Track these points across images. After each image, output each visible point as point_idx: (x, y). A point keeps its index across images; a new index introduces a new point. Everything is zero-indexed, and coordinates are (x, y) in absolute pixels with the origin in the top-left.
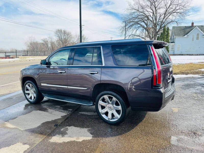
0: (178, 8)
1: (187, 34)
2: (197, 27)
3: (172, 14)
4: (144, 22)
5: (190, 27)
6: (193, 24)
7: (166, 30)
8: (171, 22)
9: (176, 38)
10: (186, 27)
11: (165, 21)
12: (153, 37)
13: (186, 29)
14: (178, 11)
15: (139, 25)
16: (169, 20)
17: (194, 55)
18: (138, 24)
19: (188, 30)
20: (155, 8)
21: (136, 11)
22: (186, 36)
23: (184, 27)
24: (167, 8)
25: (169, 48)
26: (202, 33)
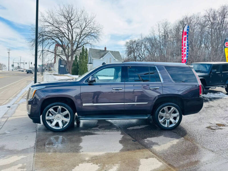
0: (93, 31)
1: (102, 57)
2: (109, 52)
3: (88, 36)
4: (58, 38)
5: (103, 51)
6: (105, 48)
7: (85, 51)
8: (86, 43)
9: (93, 60)
10: (100, 50)
11: (81, 42)
12: (69, 56)
13: (101, 52)
14: (93, 34)
15: (53, 41)
16: (85, 41)
17: (108, 76)
18: (53, 39)
19: (103, 53)
20: (72, 27)
21: (50, 25)
22: (102, 59)
23: (100, 51)
24: (83, 29)
25: (88, 69)
26: (113, 58)
